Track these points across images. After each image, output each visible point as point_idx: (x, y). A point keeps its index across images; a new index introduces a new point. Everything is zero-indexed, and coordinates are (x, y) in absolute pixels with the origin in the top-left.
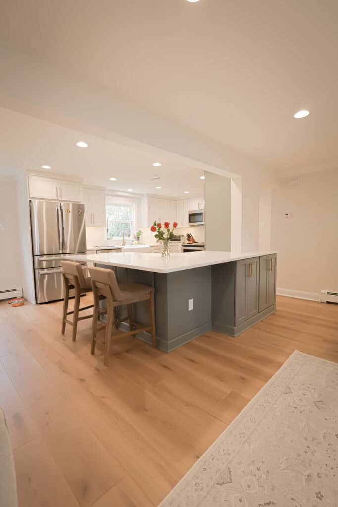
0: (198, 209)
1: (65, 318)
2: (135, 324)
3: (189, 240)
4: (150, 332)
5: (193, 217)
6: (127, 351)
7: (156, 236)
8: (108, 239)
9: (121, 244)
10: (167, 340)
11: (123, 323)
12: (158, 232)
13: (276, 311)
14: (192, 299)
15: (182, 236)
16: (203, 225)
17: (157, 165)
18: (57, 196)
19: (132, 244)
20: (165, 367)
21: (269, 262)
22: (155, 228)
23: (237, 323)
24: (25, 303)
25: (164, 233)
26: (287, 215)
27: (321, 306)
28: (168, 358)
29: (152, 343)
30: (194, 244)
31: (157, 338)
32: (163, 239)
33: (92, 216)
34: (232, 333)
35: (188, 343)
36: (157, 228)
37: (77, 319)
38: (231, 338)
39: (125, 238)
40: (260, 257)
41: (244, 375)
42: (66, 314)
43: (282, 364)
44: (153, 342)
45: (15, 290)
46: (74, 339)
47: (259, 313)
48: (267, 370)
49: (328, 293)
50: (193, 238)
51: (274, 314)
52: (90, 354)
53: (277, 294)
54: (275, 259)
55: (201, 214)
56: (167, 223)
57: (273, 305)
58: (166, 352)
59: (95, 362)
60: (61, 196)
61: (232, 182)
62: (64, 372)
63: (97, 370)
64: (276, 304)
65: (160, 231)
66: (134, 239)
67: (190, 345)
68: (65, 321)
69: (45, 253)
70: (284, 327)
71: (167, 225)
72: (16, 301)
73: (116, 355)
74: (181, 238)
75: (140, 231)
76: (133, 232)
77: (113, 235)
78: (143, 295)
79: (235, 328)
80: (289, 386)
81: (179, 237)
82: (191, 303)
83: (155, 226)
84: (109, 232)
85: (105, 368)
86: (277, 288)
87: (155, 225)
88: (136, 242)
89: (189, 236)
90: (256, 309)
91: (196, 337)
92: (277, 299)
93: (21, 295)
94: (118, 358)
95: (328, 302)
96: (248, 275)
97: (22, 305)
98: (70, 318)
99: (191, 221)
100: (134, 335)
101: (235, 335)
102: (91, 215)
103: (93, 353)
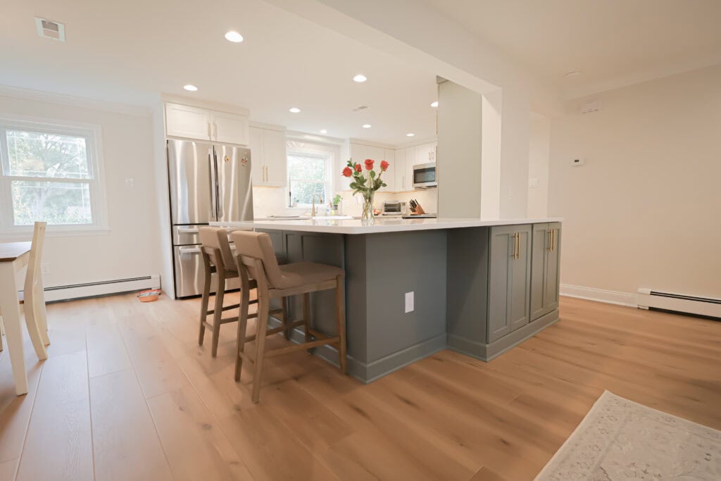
0: (429, 162)
1: (203, 319)
2: (314, 331)
3: (414, 211)
4: (336, 345)
5: (420, 175)
6: (297, 378)
7: (353, 185)
8: (290, 206)
9: (310, 214)
10: (365, 361)
11: (296, 330)
12: (355, 177)
13: (560, 320)
14: (413, 293)
15: (404, 204)
16: (435, 186)
17: (360, 78)
18: (209, 135)
19: (326, 215)
20: (359, 410)
21: (548, 235)
22: (351, 170)
23: (490, 339)
24: (160, 297)
25: (365, 181)
26: (576, 161)
27: (640, 315)
28: (365, 395)
29: (339, 367)
30: (422, 216)
31: (348, 356)
32: (364, 190)
33: (265, 169)
34: (482, 355)
35: (403, 369)
36: (353, 171)
37: (219, 321)
38: (481, 363)
39: (316, 205)
40: (532, 224)
41: (506, 437)
42: (205, 312)
43: (583, 418)
44: (341, 365)
45: (150, 278)
46: (214, 355)
47: (530, 322)
48: (554, 428)
49: (652, 293)
50: (420, 207)
51: (554, 326)
52: (233, 380)
53: (561, 294)
54: (559, 231)
55: (433, 169)
56: (369, 161)
57: (554, 310)
58: (362, 383)
59: (237, 394)
60: (215, 136)
61: (483, 98)
62: (181, 409)
63: (238, 409)
64: (559, 308)
65: (359, 176)
66: (329, 208)
67: (406, 373)
68: (204, 324)
69: (197, 222)
70: (578, 349)
71: (369, 164)
72: (147, 294)
73: (278, 384)
74: (402, 207)
75: (339, 196)
76: (329, 197)
77: (298, 201)
78: (326, 281)
79: (487, 346)
80: (602, 465)
81: (399, 205)
82: (410, 298)
83: (350, 168)
84: (292, 197)
85: (253, 406)
86: (561, 285)
87: (350, 165)
88: (333, 212)
89: (413, 204)
90: (525, 315)
91: (418, 359)
92: (561, 303)
93: (158, 286)
94: (278, 389)
95: (651, 309)
96: (512, 254)
97: (155, 299)
98: (210, 319)
99: (418, 180)
100: (312, 351)
101: (488, 360)
102: (263, 168)
103: (237, 379)
